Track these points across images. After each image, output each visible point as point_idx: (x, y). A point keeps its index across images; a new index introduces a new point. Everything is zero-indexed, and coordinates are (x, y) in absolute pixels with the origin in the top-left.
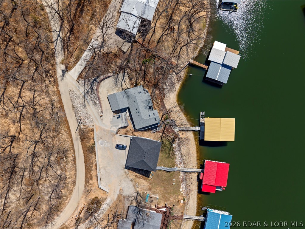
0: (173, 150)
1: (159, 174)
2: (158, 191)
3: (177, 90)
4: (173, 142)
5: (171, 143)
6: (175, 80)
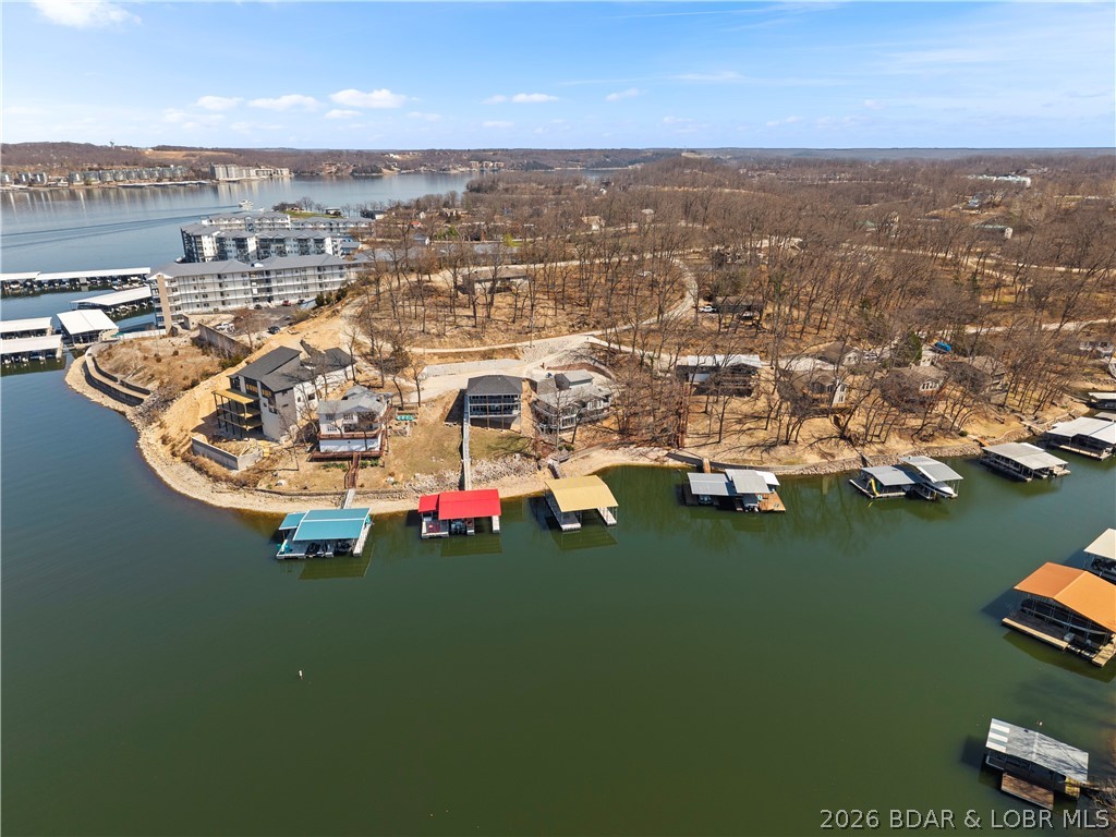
0: (506, 455)
1: (453, 435)
2: (419, 436)
4: (523, 454)
5: (521, 451)
6: (653, 455)
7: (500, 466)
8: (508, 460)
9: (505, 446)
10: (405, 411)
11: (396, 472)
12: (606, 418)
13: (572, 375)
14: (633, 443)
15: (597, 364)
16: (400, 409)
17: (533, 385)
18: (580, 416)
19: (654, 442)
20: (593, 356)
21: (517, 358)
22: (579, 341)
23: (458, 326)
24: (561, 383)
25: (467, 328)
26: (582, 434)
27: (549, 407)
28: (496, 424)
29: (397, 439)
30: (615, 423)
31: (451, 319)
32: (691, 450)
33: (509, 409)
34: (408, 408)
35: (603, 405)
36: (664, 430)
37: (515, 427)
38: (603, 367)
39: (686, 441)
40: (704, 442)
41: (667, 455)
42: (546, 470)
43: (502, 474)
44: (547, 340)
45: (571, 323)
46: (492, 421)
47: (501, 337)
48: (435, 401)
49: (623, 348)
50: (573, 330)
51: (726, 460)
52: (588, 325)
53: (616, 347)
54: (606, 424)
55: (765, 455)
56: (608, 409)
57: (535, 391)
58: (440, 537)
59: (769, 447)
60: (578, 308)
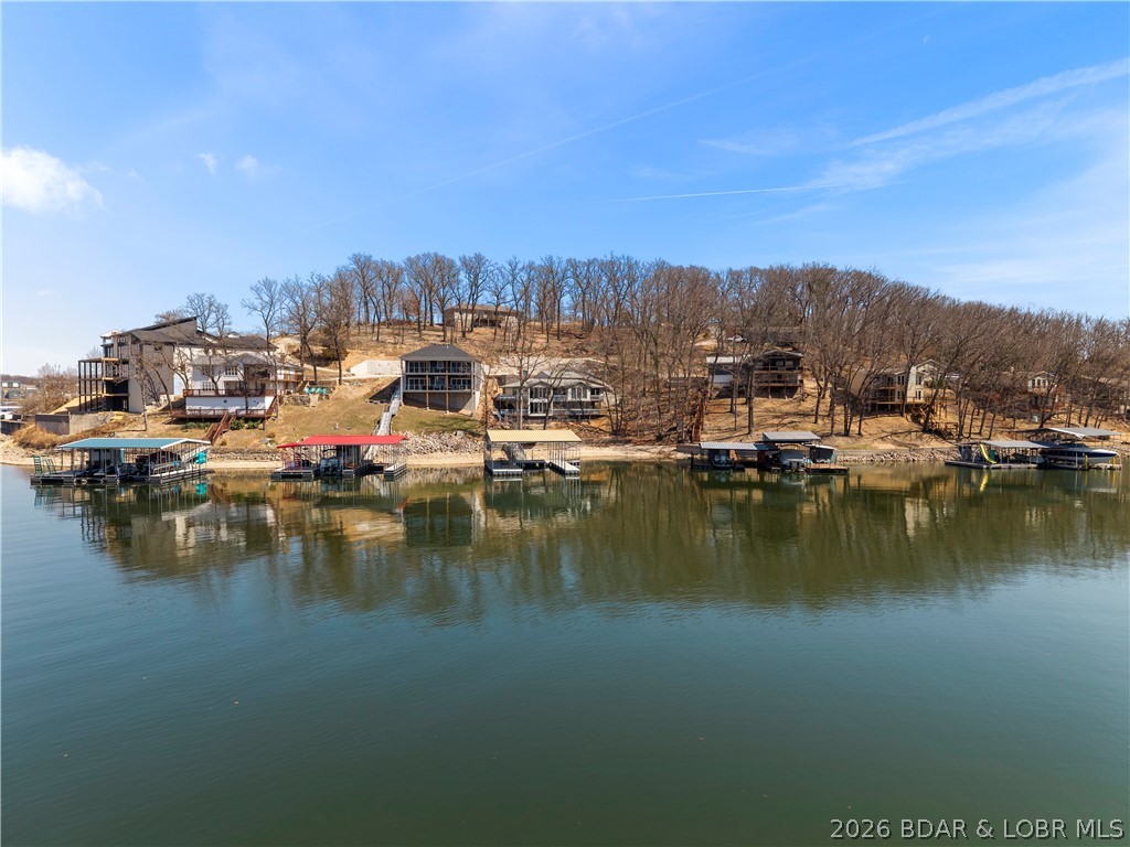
2: (327, 408)
6: (656, 451)
7: (431, 442)
8: (445, 436)
9: (446, 424)
12: (596, 417)
14: (629, 442)
16: (312, 383)
19: (658, 441)
30: (607, 425)
32: (711, 443)
33: (456, 382)
34: (322, 383)
35: (589, 396)
36: (674, 429)
37: (465, 411)
40: (727, 436)
41: (675, 450)
43: (433, 450)
50: (567, 354)
52: (587, 351)
54: (594, 424)
58: (298, 476)
60: (577, 340)
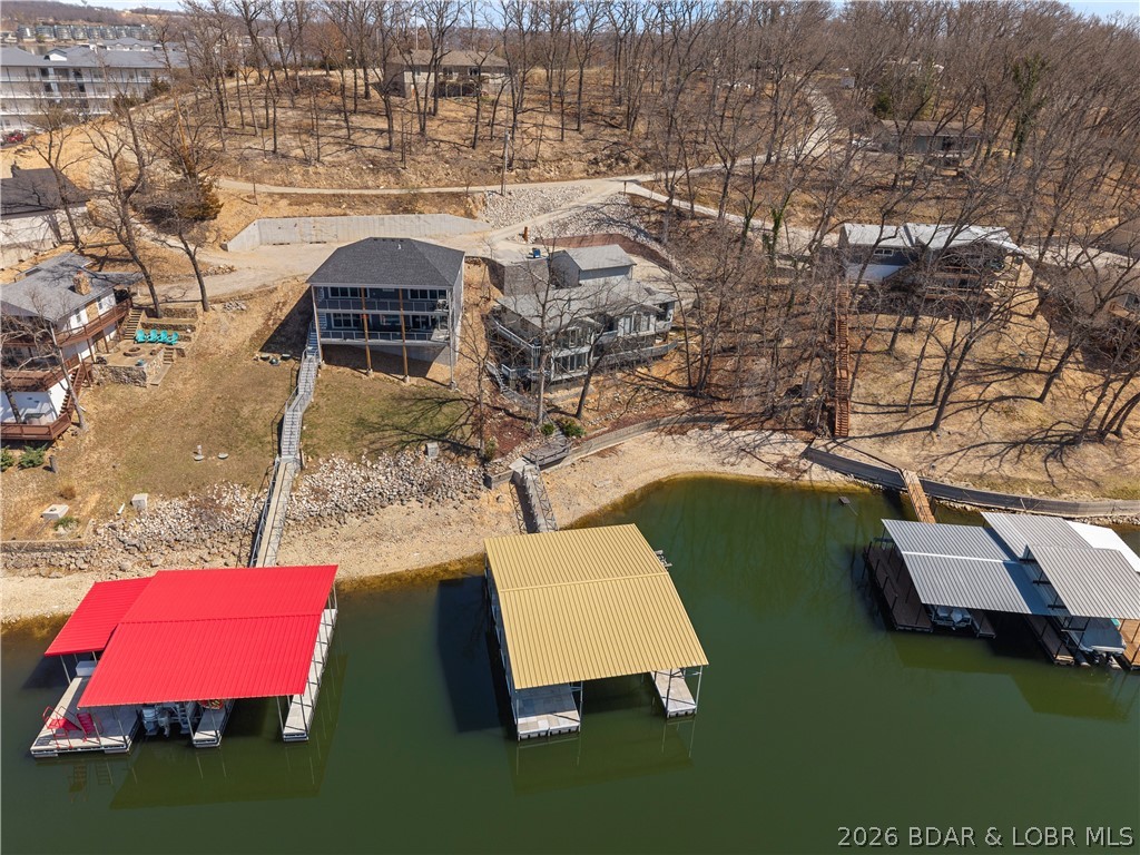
0: (403, 445)
1: (271, 386)
2: (180, 386)
3: (728, 469)
4: (447, 445)
5: (444, 435)
6: (771, 454)
7: (381, 477)
8: (407, 458)
9: (404, 420)
10: (165, 320)
11: (77, 489)
12: (660, 357)
13: (586, 258)
14: (720, 420)
15: (641, 239)
16: (152, 313)
17: (496, 272)
18: (599, 350)
19: (771, 417)
20: (635, 222)
21: (469, 215)
22: (607, 190)
23: (354, 147)
24: (561, 273)
25: (373, 152)
26: (604, 393)
27: (525, 323)
28: (388, 362)
29: (120, 391)
30: (680, 370)
31: (343, 132)
32: (866, 445)
33: (423, 326)
34: (170, 313)
35: (652, 326)
36: (795, 391)
37: (439, 371)
38: (655, 246)
39: (854, 420)
40: (895, 426)
41: (805, 455)
42: (505, 490)
43: (383, 500)
44: (539, 185)
45: (591, 156)
46: (375, 351)
47: (442, 173)
48: (251, 297)
49: (698, 208)
50: (595, 169)
51: (960, 478)
52: (626, 161)
53: (684, 205)
54: (657, 371)
55: (1053, 466)
56: (664, 336)
57: (500, 287)
58: (98, 753)
59: (1061, 445)
60: (608, 131)
